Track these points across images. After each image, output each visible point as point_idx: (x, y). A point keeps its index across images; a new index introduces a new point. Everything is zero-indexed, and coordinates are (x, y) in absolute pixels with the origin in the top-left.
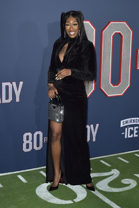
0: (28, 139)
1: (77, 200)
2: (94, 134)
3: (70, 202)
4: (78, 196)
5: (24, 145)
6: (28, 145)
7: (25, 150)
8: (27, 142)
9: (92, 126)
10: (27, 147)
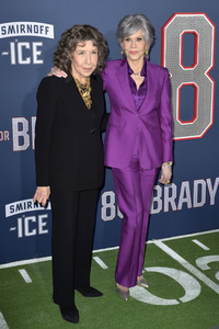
0: (108, 201)
1: (185, 299)
2: (213, 194)
3: (174, 302)
4: (187, 292)
5: (104, 211)
6: (108, 210)
7: (104, 217)
8: (108, 205)
9: (209, 180)
10: (108, 214)
